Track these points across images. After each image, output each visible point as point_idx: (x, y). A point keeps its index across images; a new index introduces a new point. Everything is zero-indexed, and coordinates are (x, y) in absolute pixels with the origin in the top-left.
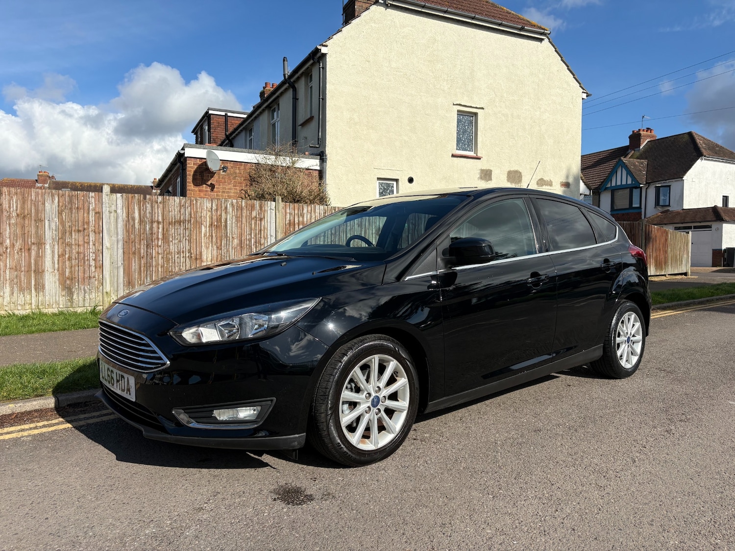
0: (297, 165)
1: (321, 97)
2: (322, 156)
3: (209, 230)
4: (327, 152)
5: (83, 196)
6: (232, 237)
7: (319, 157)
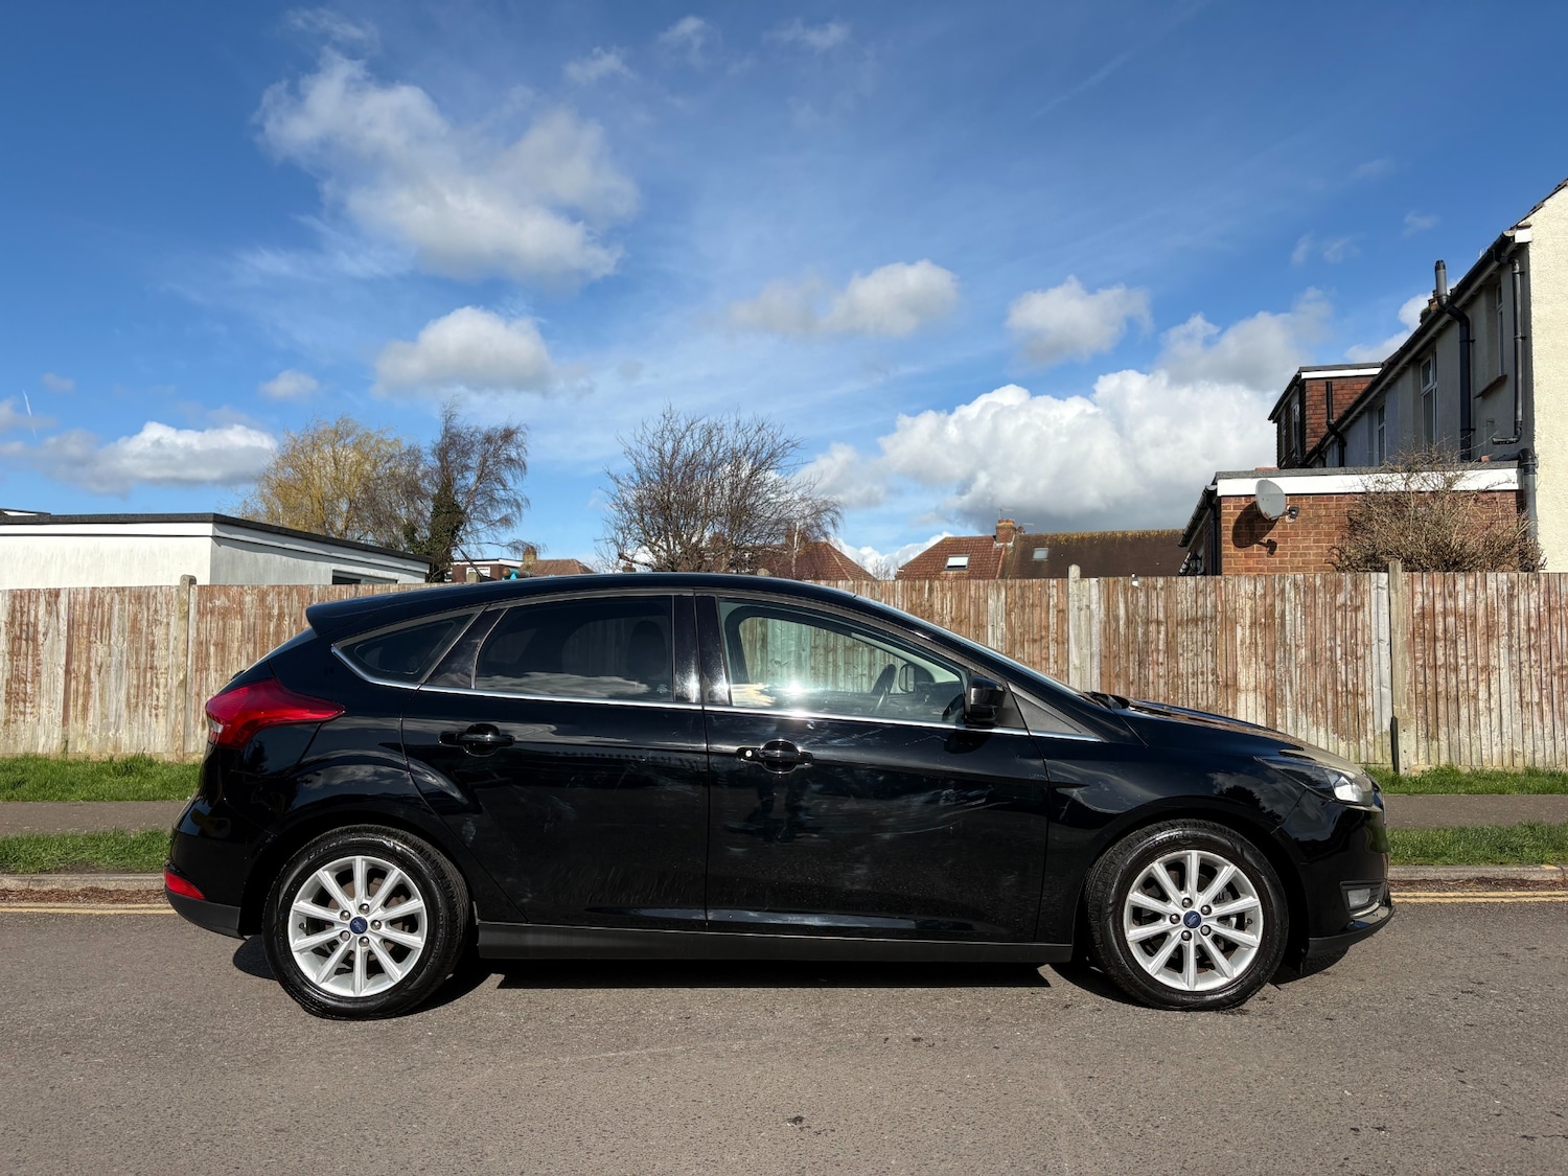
0: (1459, 486)
1: (1520, 335)
2: (1525, 461)
3: (1251, 633)
4: (1537, 450)
5: (1040, 586)
6: (1296, 646)
7: (1516, 462)
